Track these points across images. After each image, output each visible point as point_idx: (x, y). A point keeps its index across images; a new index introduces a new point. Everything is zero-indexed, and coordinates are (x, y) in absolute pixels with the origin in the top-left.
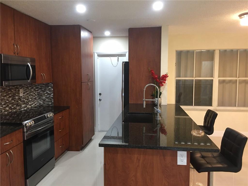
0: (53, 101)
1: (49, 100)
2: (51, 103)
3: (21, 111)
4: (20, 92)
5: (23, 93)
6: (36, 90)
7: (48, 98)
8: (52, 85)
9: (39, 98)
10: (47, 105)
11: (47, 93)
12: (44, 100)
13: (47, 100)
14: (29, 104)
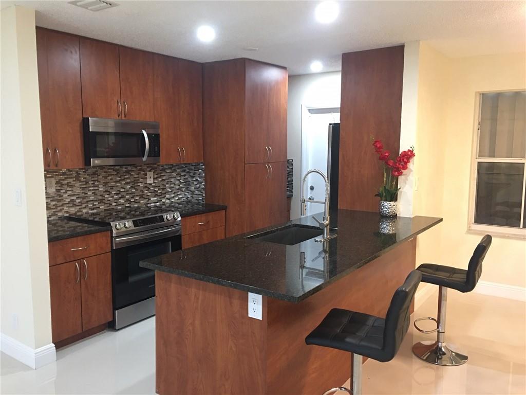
0: (204, 195)
1: (200, 193)
2: (201, 199)
3: (149, 208)
4: (148, 176)
5: (154, 179)
6: (182, 174)
7: (198, 190)
8: (203, 167)
9: (187, 189)
10: (196, 201)
11: (197, 180)
12: (193, 193)
13: (196, 192)
14: (165, 198)
